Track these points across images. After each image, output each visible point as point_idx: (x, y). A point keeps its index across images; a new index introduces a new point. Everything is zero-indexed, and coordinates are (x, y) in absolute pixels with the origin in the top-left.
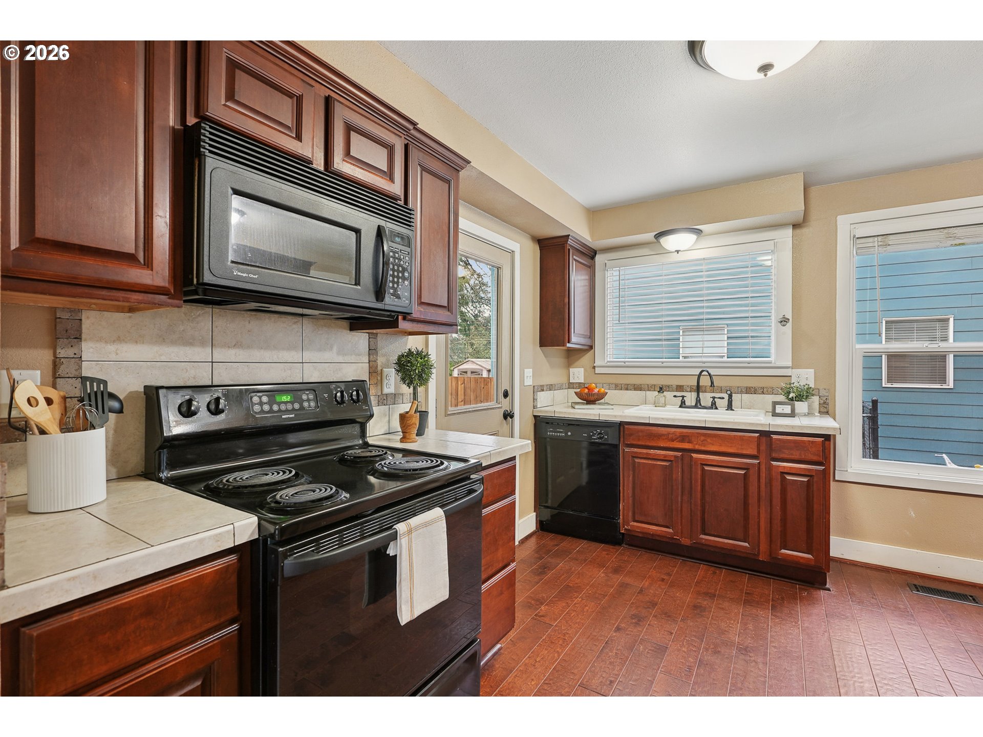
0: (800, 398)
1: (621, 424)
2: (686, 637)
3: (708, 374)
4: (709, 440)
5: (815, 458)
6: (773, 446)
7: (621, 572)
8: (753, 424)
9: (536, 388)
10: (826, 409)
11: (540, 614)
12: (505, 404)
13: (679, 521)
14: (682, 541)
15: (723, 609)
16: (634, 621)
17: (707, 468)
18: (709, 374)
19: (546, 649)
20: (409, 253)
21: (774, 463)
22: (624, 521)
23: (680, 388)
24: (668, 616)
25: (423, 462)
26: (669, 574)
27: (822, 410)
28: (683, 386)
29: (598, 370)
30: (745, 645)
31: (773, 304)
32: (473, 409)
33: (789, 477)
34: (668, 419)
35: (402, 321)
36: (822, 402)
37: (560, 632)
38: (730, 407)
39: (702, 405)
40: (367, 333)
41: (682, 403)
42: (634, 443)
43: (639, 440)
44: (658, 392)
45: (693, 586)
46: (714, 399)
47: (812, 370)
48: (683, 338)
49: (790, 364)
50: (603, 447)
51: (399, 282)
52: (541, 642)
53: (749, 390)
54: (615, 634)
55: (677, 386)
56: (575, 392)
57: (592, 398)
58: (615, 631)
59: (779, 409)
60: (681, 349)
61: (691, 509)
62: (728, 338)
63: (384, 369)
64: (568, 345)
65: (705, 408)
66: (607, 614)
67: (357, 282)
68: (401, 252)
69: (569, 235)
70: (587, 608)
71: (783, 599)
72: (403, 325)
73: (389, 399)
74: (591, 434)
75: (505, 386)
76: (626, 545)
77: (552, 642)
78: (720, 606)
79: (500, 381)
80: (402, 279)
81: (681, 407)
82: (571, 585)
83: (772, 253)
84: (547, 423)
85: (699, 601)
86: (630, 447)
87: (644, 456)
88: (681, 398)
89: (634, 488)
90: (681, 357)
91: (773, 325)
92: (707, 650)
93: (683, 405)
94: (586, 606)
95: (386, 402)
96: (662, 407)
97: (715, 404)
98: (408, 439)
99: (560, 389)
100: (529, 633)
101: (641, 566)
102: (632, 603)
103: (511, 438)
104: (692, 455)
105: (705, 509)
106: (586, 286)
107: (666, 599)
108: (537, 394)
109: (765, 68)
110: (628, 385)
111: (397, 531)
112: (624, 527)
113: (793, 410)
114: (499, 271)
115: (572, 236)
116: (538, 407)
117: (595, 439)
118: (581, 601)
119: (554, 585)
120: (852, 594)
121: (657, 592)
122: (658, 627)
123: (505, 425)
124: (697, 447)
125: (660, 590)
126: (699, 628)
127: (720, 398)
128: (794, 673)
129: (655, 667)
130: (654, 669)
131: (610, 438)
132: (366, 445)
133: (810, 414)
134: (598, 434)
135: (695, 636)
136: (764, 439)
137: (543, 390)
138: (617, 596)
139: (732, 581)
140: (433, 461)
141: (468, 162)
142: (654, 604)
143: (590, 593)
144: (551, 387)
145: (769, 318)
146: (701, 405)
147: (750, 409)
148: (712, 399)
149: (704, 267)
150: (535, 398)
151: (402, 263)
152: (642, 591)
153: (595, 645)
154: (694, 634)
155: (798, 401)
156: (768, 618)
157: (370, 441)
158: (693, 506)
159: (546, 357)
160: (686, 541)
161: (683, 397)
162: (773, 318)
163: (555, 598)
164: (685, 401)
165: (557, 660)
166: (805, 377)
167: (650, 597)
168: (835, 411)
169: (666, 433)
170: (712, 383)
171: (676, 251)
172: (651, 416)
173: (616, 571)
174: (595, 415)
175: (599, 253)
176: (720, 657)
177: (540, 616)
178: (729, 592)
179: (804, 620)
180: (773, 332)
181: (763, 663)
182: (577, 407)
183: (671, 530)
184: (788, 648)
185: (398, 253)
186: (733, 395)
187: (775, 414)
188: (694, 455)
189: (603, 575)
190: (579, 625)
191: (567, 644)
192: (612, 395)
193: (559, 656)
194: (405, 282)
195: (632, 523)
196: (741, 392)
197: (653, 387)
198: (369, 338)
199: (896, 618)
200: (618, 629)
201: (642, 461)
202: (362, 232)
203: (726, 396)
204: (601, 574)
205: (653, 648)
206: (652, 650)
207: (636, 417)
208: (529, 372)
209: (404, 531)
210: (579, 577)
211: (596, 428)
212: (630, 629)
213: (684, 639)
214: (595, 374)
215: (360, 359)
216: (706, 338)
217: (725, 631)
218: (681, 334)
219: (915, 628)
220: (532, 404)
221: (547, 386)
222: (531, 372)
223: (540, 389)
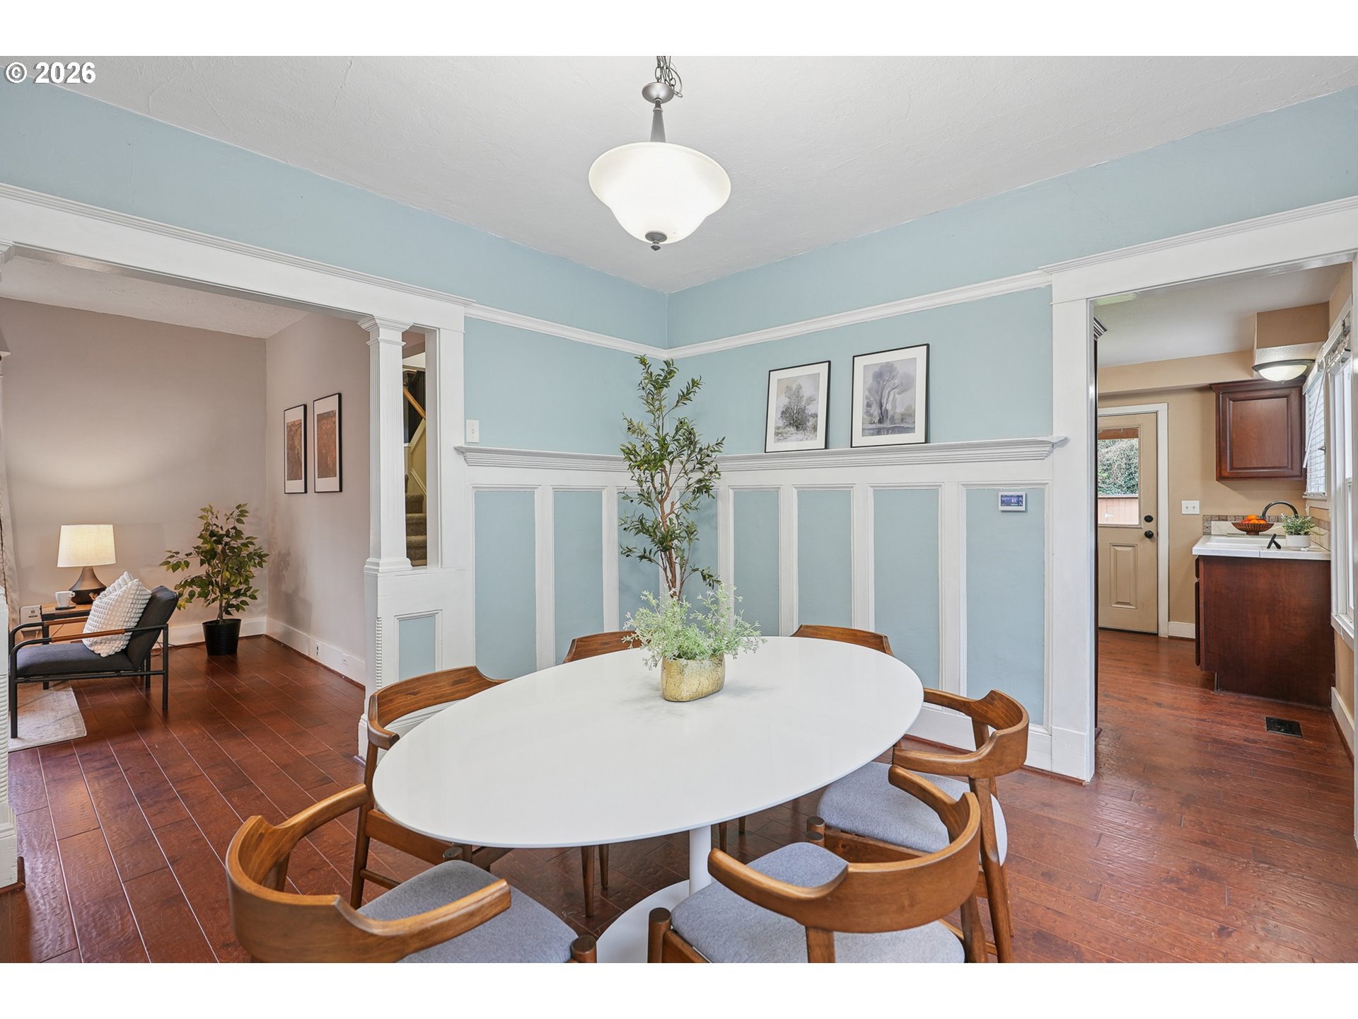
9: (1209, 517)
12: (1149, 526)
75: (1148, 513)
79: (1143, 509)
108: (1209, 522)
123: (1149, 541)
137: (1223, 520)
150: (1206, 526)
159: (1233, 489)
208: (1191, 503)
220: (1200, 530)
221: (1235, 516)
222: (1197, 503)
223: (1217, 519)
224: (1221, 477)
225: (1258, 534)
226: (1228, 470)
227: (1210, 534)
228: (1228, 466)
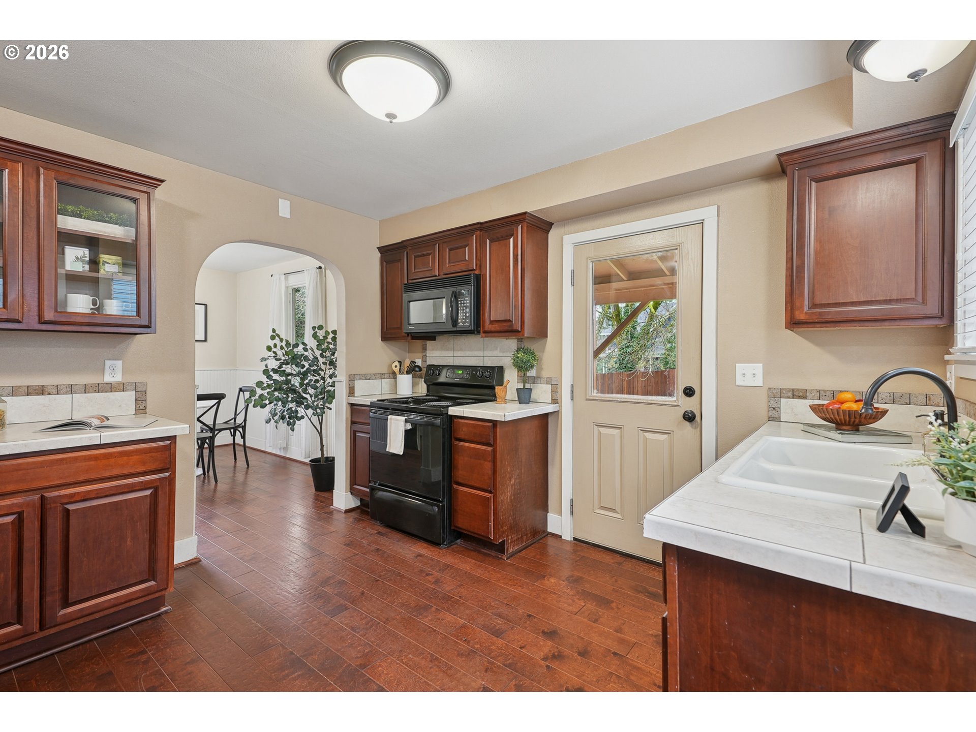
9: (777, 391)
12: (689, 404)
75: (688, 382)
108: (778, 401)
116: (780, 419)
123: (690, 428)
137: (802, 397)
150: (772, 406)
194: (467, 314)
202: (446, 298)
208: (750, 368)
220: (764, 413)
221: (819, 391)
222: (758, 368)
223: (790, 394)
224: (793, 323)
225: (858, 430)
226: (806, 309)
227: (778, 419)
228: (806, 303)
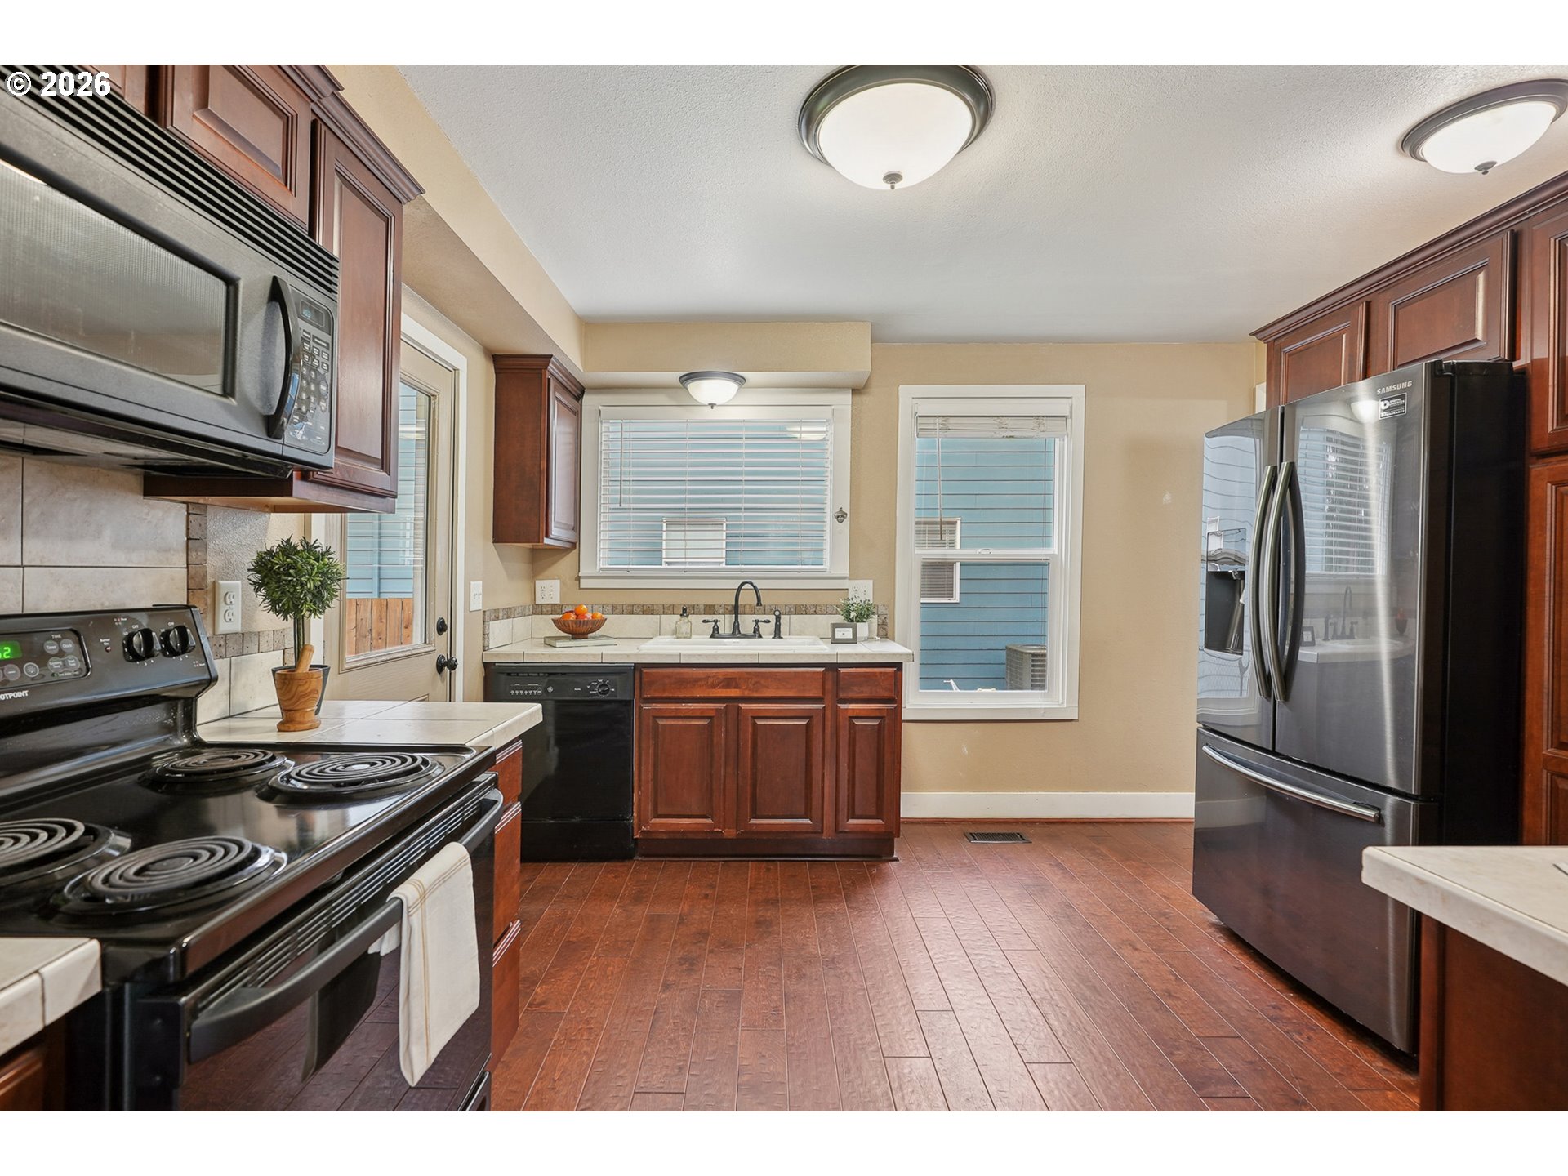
0: (861, 617)
1: (637, 667)
2: (759, 968)
3: (752, 587)
4: (762, 682)
5: (886, 694)
6: (841, 683)
7: (645, 900)
8: (818, 655)
9: (487, 614)
10: (885, 633)
11: (537, 1001)
12: (440, 644)
13: (722, 804)
14: (725, 834)
15: (791, 916)
16: (684, 967)
17: (759, 722)
18: (755, 588)
19: (565, 1055)
20: (328, 344)
21: (843, 706)
22: (639, 820)
23: (709, 609)
24: (727, 945)
25: (384, 763)
26: (713, 886)
27: (881, 633)
28: (714, 606)
29: (584, 583)
30: (830, 956)
31: (828, 492)
32: (389, 657)
33: (858, 723)
34: (707, 656)
35: (300, 482)
36: (881, 622)
37: (579, 1019)
38: (777, 634)
39: (742, 632)
40: (184, 503)
41: (714, 632)
42: (657, 695)
43: (664, 691)
44: (681, 615)
45: (748, 895)
46: (757, 624)
47: (872, 581)
48: (667, 535)
49: (846, 573)
50: (607, 706)
51: (310, 402)
52: (553, 1046)
53: (800, 610)
54: (664, 996)
55: (706, 606)
56: (553, 620)
57: (584, 629)
58: (664, 991)
59: (840, 633)
60: (664, 552)
61: (738, 784)
62: (727, 537)
63: (221, 582)
64: (547, 541)
65: (745, 636)
66: (642, 969)
67: (228, 391)
68: (314, 341)
69: (552, 356)
70: (610, 968)
71: (854, 883)
72: (302, 491)
73: (230, 644)
74: (589, 687)
75: (441, 612)
76: (641, 855)
77: (571, 1041)
78: (789, 913)
79: (432, 603)
80: (315, 396)
81: (713, 636)
82: (575, 939)
83: (827, 424)
84: (509, 674)
85: (760, 913)
86: (649, 703)
87: (673, 715)
88: (713, 623)
89: (655, 766)
90: (664, 563)
91: (828, 519)
92: (789, 977)
93: (715, 634)
94: (608, 966)
95: (223, 650)
96: (685, 638)
97: (759, 631)
98: (300, 723)
99: (523, 615)
100: (527, 1037)
101: (670, 883)
102: (675, 942)
103: (448, 702)
104: (740, 705)
105: (756, 781)
106: (570, 444)
107: (719, 923)
108: (489, 625)
109: (893, 178)
110: (633, 606)
111: (402, 903)
112: (640, 828)
113: (855, 634)
114: (432, 402)
115: (555, 359)
116: (490, 647)
117: (594, 695)
118: (598, 960)
119: (546, 947)
120: (919, 859)
121: (704, 916)
122: (720, 966)
123: (440, 681)
124: (746, 693)
125: (707, 912)
126: (772, 951)
127: (765, 622)
128: (891, 972)
129: (733, 1024)
130: (732, 1028)
131: (618, 692)
132: (198, 745)
133: (869, 639)
134: (600, 687)
135: (770, 963)
136: (830, 675)
137: (497, 618)
138: (650, 938)
139: (792, 876)
140: (406, 760)
141: (421, 191)
142: (704, 935)
143: (608, 945)
144: (509, 613)
145: (822, 511)
146: (739, 633)
147: (800, 635)
148: (755, 623)
149: (744, 433)
150: (486, 632)
151: (315, 363)
152: (683, 920)
153: (640, 1021)
154: (769, 961)
155: (859, 622)
156: (845, 913)
157: (204, 733)
158: (740, 779)
159: (501, 559)
160: (730, 833)
161: (716, 621)
162: (828, 510)
163: (554, 967)
164: (759, 627)
165: (589, 1065)
166: (862, 591)
167: (696, 926)
168: (894, 633)
169: (703, 677)
170: (759, 600)
171: (710, 404)
172: (683, 652)
173: (638, 899)
174: (594, 655)
175: (589, 393)
176: (807, 982)
177: (539, 1005)
178: (792, 892)
179: (883, 904)
180: (827, 528)
181: (857, 972)
182: (558, 644)
183: (709, 821)
184: (876, 944)
185: (308, 343)
186: (782, 616)
187: (835, 641)
188: (743, 706)
189: (619, 911)
190: (606, 999)
191: (597, 1035)
192: (614, 623)
193: (590, 1059)
194: (321, 403)
195: (654, 821)
196: (789, 613)
197: (671, 608)
198: (189, 514)
199: (965, 877)
200: (666, 987)
201: (668, 723)
202: (241, 284)
203: (773, 618)
204: (616, 910)
205: (722, 999)
206: (723, 1002)
207: (660, 655)
208: (477, 587)
209: (415, 900)
210: (583, 923)
211: (597, 677)
212: (684, 981)
213: (758, 972)
214: (580, 589)
215: (167, 559)
216: (690, 535)
217: (804, 944)
218: (664, 529)
219: (984, 882)
220: (481, 642)
222: (480, 587)
223: (493, 616)
227: (488, 648)
